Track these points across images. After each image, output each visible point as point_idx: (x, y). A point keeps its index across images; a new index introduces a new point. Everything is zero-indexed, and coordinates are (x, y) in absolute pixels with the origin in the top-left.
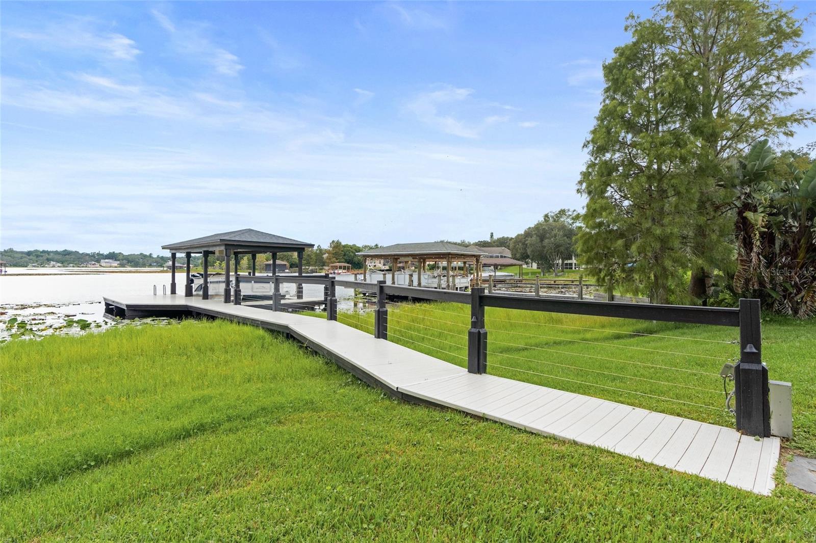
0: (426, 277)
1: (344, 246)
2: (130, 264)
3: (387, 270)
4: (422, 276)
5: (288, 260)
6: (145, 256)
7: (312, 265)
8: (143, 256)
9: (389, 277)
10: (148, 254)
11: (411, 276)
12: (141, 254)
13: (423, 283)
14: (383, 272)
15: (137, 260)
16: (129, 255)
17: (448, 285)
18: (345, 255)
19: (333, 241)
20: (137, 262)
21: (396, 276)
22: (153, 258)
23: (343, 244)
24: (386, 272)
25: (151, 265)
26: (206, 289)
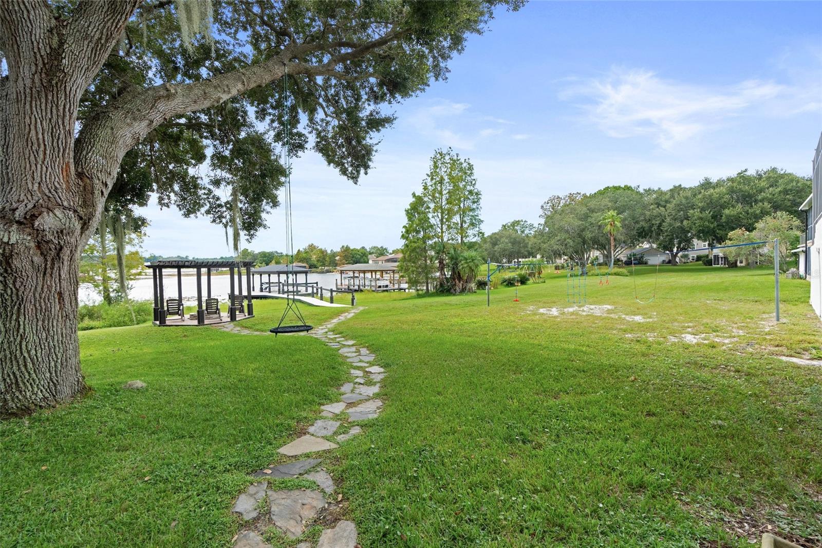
1: (352, 250)
5: (307, 262)
7: (327, 266)
18: (353, 257)
19: (343, 247)
23: (351, 248)
26: (270, 289)
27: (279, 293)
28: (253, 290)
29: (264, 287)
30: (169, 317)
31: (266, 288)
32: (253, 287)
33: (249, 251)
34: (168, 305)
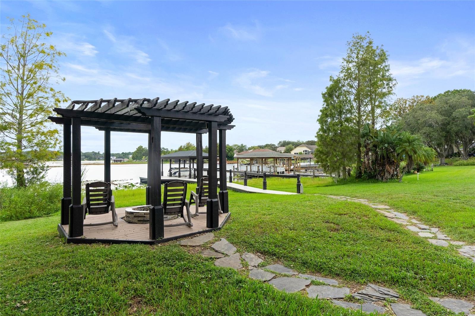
0: (265, 167)
2: (86, 158)
3: (248, 164)
4: (263, 167)
6: (96, 153)
8: (95, 153)
9: (249, 167)
10: (97, 152)
11: (259, 167)
12: (93, 152)
13: (264, 170)
14: (246, 165)
15: (91, 156)
16: (86, 153)
17: (274, 171)
20: (91, 157)
21: (252, 167)
22: (100, 154)
24: (248, 165)
25: (99, 159)
26: (179, 174)
27: (190, 178)
28: (162, 175)
29: (173, 171)
30: (89, 219)
31: (175, 173)
32: (162, 172)
33: (143, 147)
34: (88, 195)
